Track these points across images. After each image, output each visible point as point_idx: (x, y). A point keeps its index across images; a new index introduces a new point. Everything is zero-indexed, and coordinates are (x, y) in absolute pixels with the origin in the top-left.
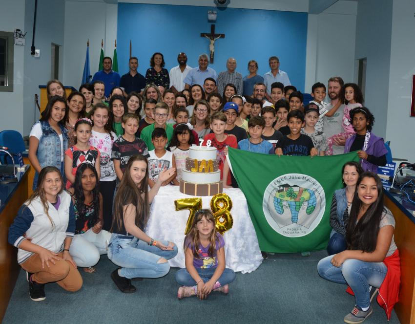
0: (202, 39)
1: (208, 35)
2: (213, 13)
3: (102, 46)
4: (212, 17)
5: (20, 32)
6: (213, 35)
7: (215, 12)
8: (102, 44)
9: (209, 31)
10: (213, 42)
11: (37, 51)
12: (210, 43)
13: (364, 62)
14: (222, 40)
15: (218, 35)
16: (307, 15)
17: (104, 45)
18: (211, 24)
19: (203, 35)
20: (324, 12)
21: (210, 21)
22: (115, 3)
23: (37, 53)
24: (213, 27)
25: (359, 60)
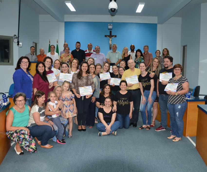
0: (106, 38)
1: (108, 36)
2: (110, 25)
3: (57, 43)
4: (110, 27)
5: (16, 36)
6: (111, 36)
7: (111, 25)
8: (57, 42)
9: (109, 34)
10: (111, 39)
11: (20, 43)
12: (110, 40)
13: (186, 47)
14: (115, 38)
15: (113, 36)
16: (157, 25)
17: (58, 42)
18: (110, 30)
19: (106, 36)
20: (165, 23)
21: (109, 29)
22: (63, 22)
23: (20, 45)
24: (111, 32)
25: (183, 47)
